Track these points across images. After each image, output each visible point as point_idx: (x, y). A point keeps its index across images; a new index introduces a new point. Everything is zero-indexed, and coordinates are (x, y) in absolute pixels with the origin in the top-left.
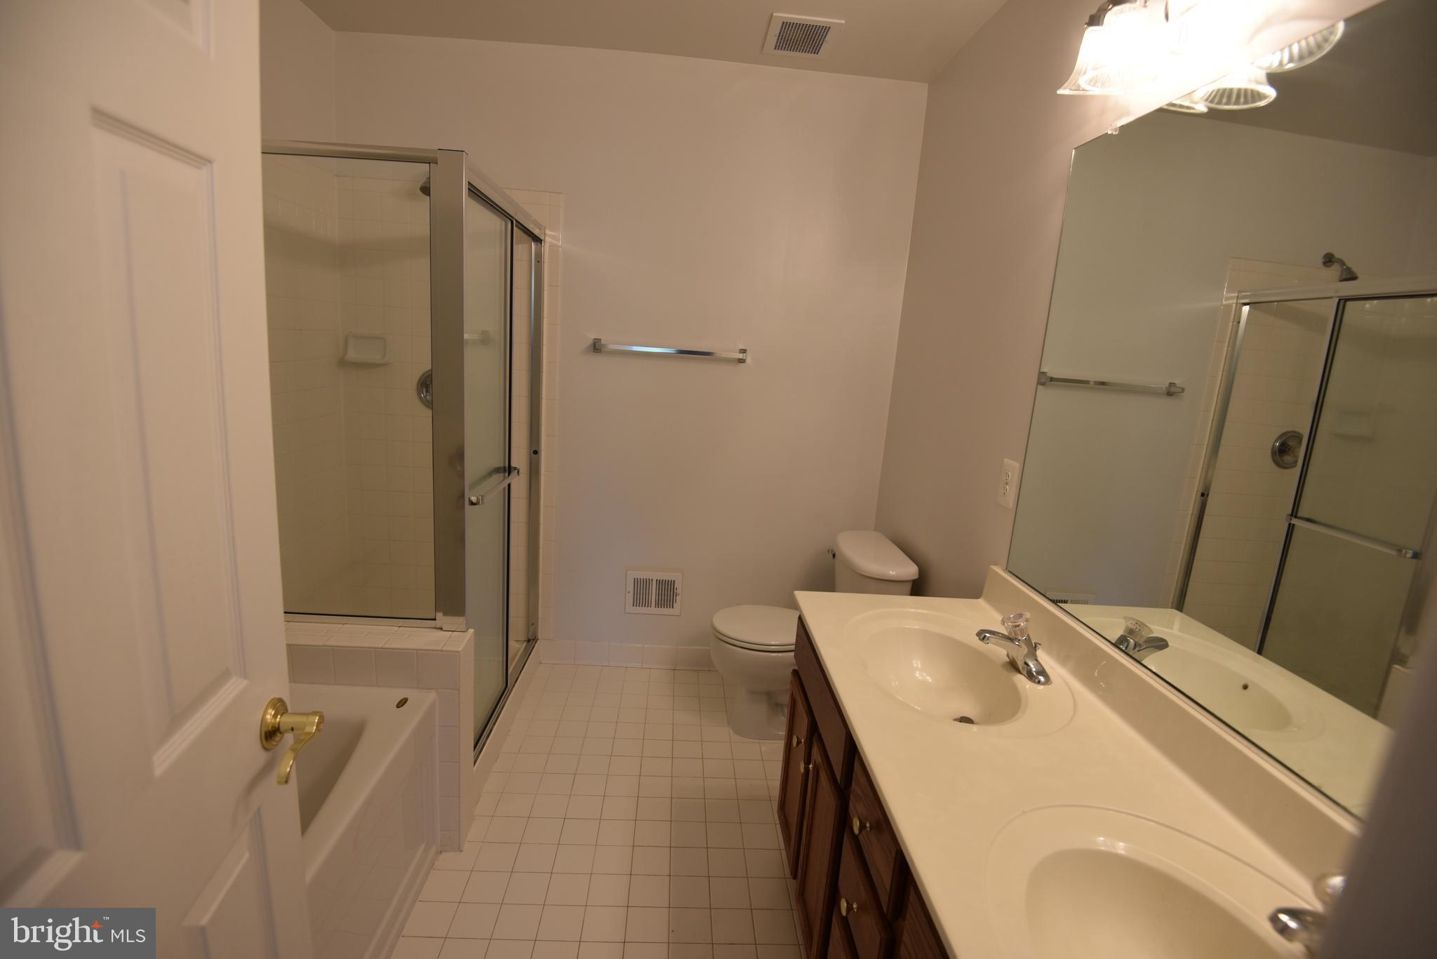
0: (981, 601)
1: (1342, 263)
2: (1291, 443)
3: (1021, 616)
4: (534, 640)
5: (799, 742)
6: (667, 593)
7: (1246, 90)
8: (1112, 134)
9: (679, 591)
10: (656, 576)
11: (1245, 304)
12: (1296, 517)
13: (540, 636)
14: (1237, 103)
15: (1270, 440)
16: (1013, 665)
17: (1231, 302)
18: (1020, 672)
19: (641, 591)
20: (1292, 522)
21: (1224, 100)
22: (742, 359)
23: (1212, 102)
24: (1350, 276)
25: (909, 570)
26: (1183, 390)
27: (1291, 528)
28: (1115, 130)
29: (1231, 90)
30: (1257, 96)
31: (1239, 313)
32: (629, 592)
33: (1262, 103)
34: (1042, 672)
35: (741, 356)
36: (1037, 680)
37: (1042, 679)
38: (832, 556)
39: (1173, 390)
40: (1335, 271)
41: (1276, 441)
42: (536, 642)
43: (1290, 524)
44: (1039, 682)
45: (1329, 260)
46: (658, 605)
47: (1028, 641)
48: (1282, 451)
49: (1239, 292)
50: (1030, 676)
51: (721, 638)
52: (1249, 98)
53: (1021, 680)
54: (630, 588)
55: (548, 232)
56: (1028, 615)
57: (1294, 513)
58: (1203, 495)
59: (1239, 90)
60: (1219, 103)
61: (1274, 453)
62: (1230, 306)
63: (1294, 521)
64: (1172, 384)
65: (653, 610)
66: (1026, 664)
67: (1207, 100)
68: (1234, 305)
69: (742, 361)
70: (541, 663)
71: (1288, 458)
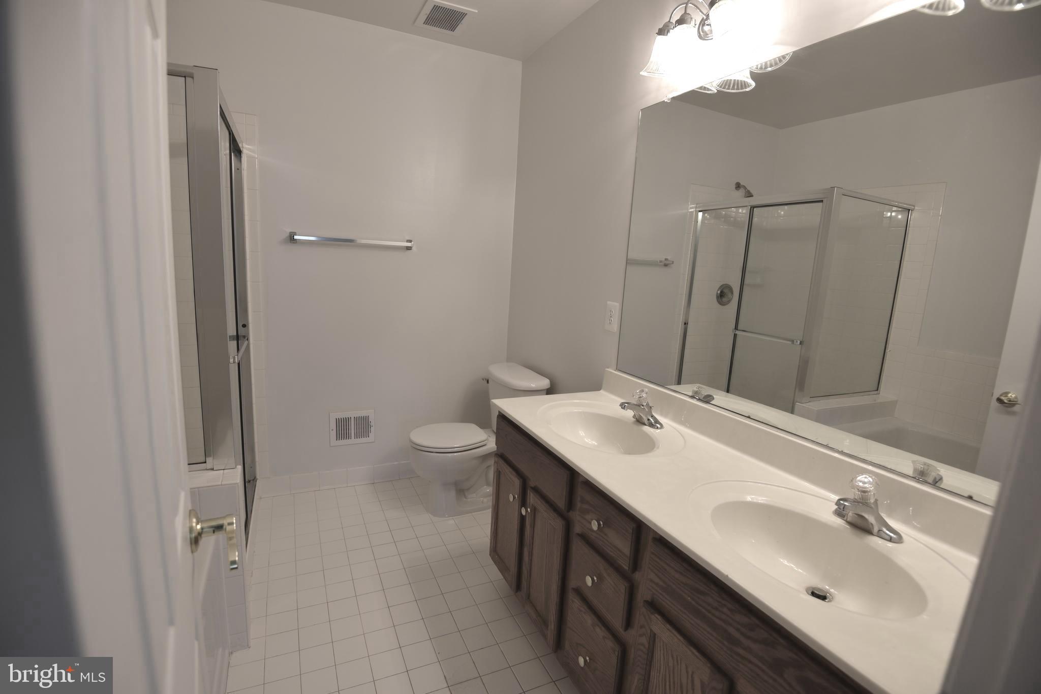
0: (602, 391)
1: (745, 188)
2: (725, 291)
3: (643, 391)
4: (253, 480)
5: (514, 498)
6: (363, 426)
7: (738, 80)
8: (667, 102)
9: (372, 424)
10: (352, 414)
11: (700, 211)
12: (737, 330)
13: (258, 477)
14: (733, 88)
15: (715, 291)
16: (639, 421)
17: (693, 210)
18: (646, 425)
19: (343, 429)
20: (736, 333)
21: (727, 87)
22: (409, 247)
23: (721, 87)
24: (749, 195)
25: (545, 383)
26: (673, 262)
27: (735, 335)
28: (669, 99)
29: (731, 80)
30: (744, 84)
31: (697, 216)
32: (332, 430)
33: (748, 90)
34: (657, 421)
35: (409, 244)
36: (656, 427)
37: (659, 426)
38: (486, 382)
39: (667, 262)
40: (741, 192)
41: (718, 290)
42: (256, 481)
43: (735, 334)
44: (657, 428)
45: (738, 186)
46: (357, 436)
47: (648, 404)
48: (723, 295)
49: (697, 204)
50: (651, 425)
51: (419, 449)
52: (742, 86)
53: (647, 429)
54: (333, 426)
55: (245, 146)
56: (646, 390)
57: (736, 328)
58: (685, 324)
59: (735, 80)
60: (724, 88)
61: (717, 297)
62: (692, 212)
63: (737, 332)
64: (666, 259)
65: (353, 441)
66: (649, 420)
67: (718, 86)
68: (694, 213)
69: (409, 248)
70: (261, 498)
71: (724, 300)
